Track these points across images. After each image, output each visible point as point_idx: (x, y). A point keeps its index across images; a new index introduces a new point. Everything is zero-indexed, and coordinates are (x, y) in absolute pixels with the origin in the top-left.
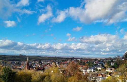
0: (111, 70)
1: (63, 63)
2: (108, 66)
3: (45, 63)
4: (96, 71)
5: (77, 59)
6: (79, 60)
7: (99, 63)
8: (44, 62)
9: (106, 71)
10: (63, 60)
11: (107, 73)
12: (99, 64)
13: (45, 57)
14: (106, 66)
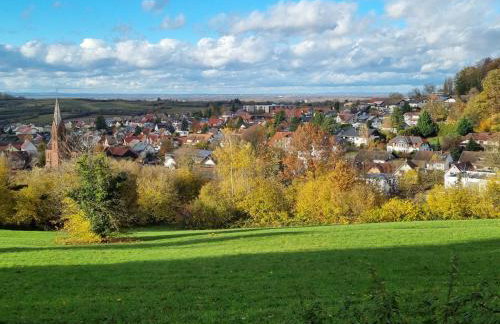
0: (411, 144)
1: (202, 124)
2: (395, 131)
3: (122, 126)
4: (348, 151)
5: (258, 107)
6: (266, 108)
7: (358, 121)
8: (118, 124)
9: (390, 148)
10: (197, 110)
11: (396, 156)
12: (355, 125)
13: (113, 100)
14: (384, 129)
